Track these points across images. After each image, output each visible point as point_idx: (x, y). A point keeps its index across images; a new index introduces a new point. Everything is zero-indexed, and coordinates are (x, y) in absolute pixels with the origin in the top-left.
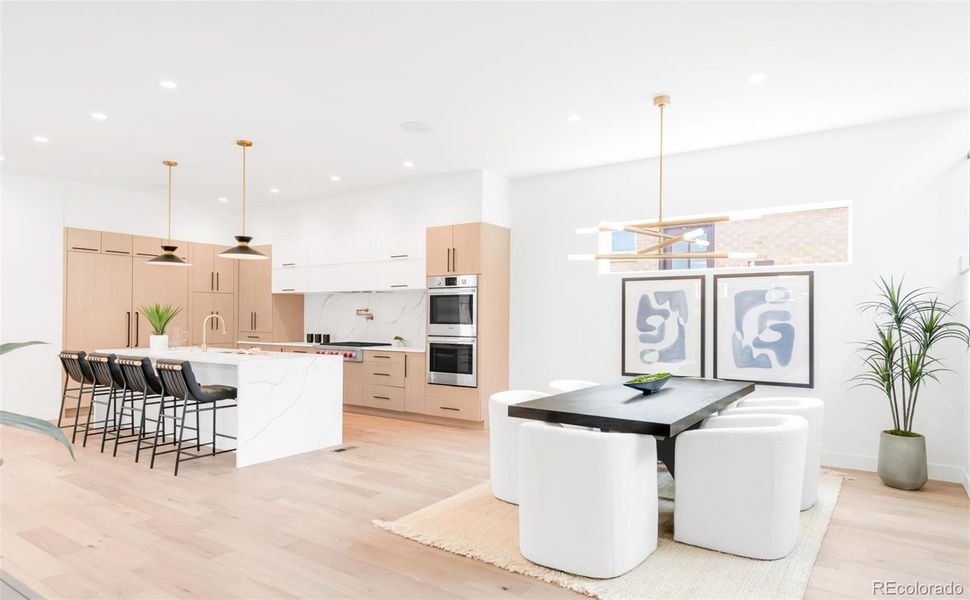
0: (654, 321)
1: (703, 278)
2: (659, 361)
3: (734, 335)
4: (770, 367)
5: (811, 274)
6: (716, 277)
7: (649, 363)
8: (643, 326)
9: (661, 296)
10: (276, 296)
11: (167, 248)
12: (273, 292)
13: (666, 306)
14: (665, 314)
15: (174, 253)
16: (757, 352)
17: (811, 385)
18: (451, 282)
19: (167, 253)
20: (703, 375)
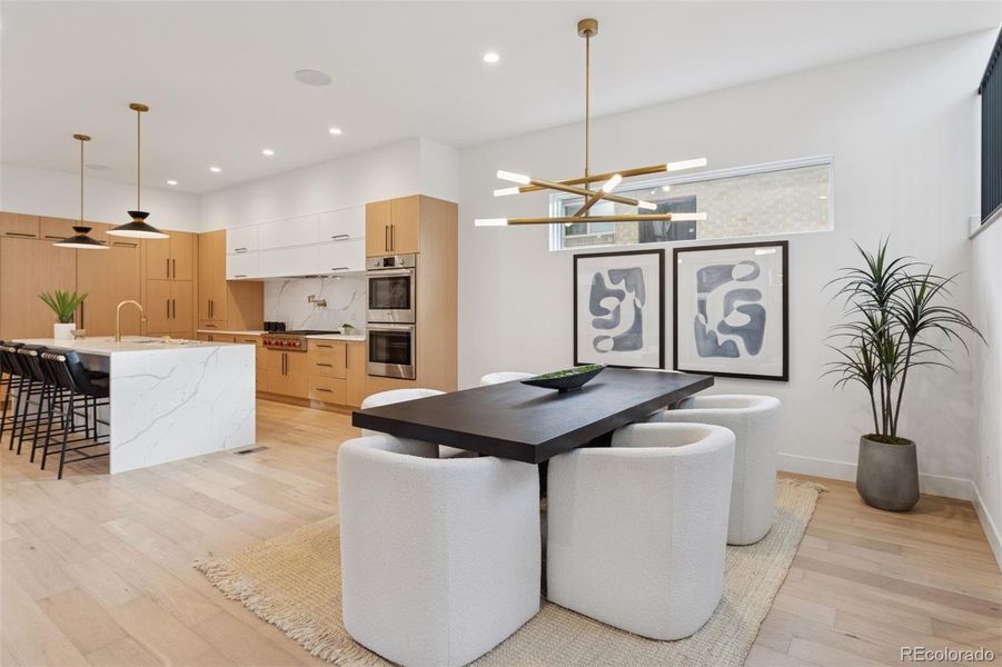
0: (608, 303)
1: (661, 252)
2: (613, 349)
3: (697, 318)
4: (738, 356)
5: (785, 245)
6: (676, 251)
7: (603, 352)
8: (596, 309)
9: (615, 275)
10: (230, 282)
11: (78, 229)
12: (228, 278)
13: (622, 286)
14: (620, 295)
15: (88, 235)
16: (722, 338)
17: (785, 378)
18: (389, 262)
19: (79, 234)
20: (662, 365)
